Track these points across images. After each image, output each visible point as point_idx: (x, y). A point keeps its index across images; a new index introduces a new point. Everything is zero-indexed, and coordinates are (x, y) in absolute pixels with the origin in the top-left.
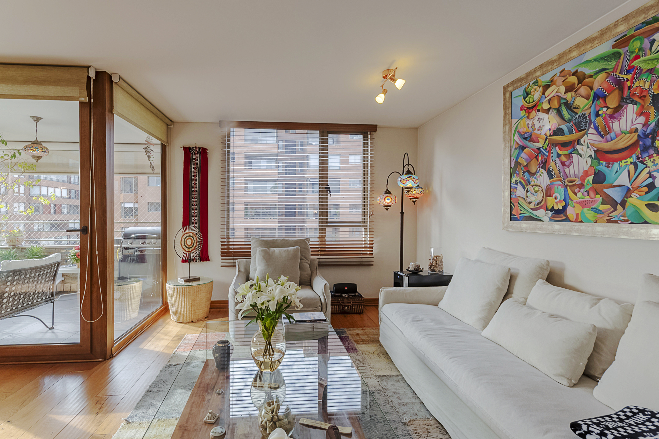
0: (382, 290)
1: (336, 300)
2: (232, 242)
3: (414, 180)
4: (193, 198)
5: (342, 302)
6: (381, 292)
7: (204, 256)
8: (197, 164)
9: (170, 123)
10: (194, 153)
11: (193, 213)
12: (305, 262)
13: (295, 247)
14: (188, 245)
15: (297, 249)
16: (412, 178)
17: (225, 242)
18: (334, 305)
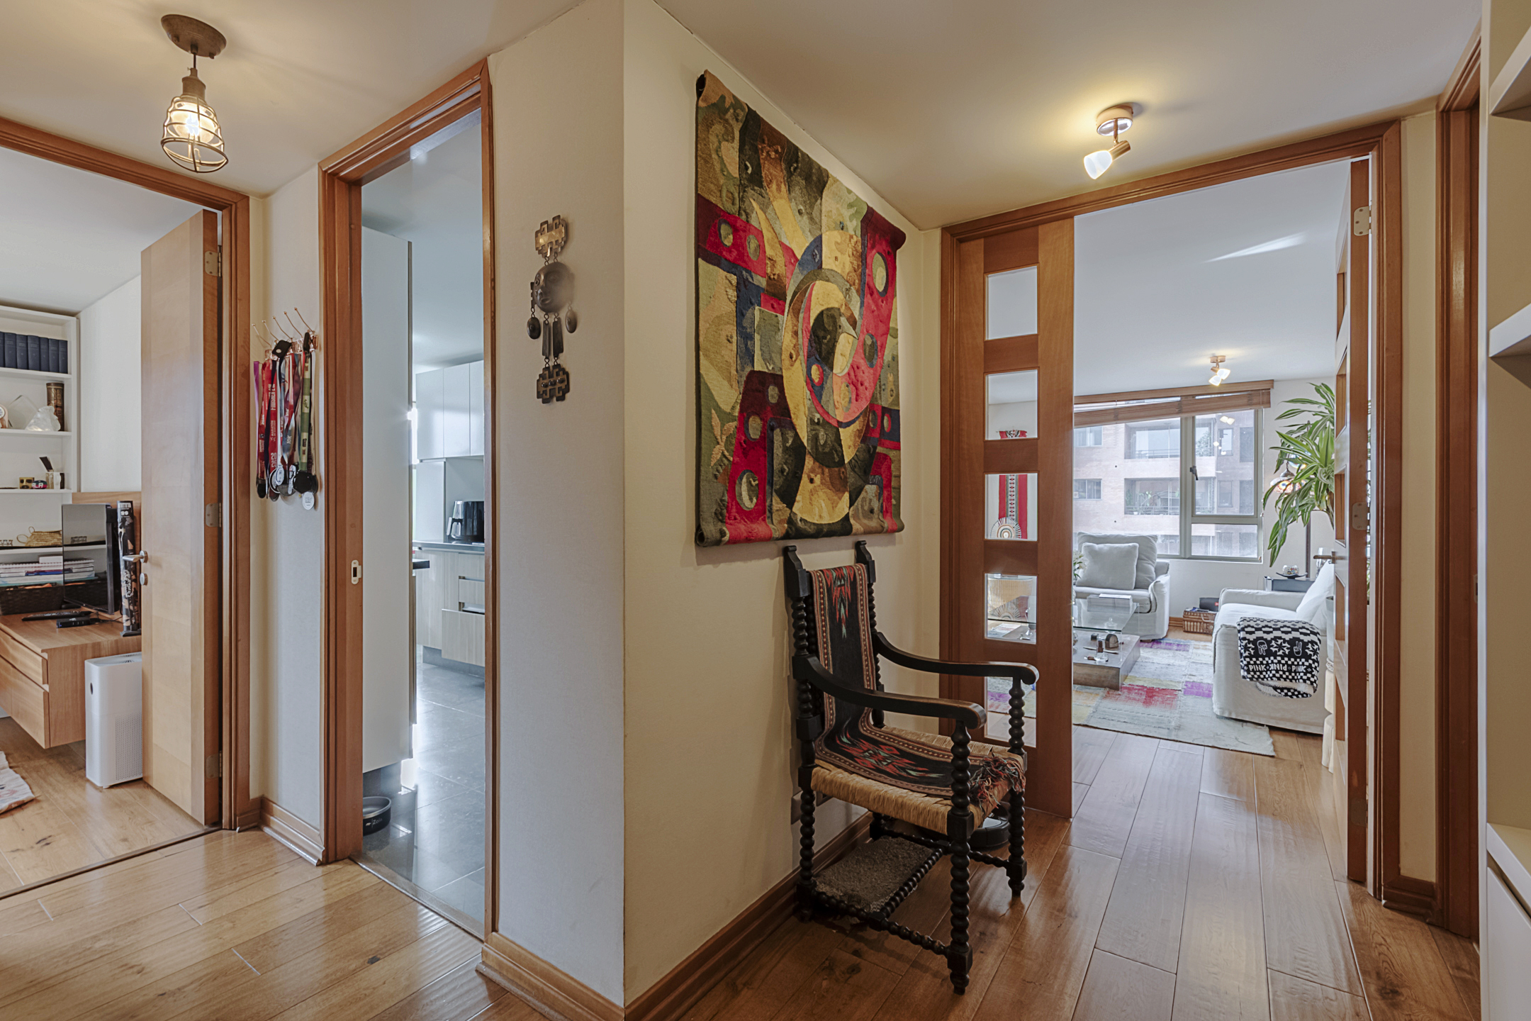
1: (1197, 616)
12: (1147, 563)
13: (1131, 544)
15: (1135, 545)
18: (1194, 622)
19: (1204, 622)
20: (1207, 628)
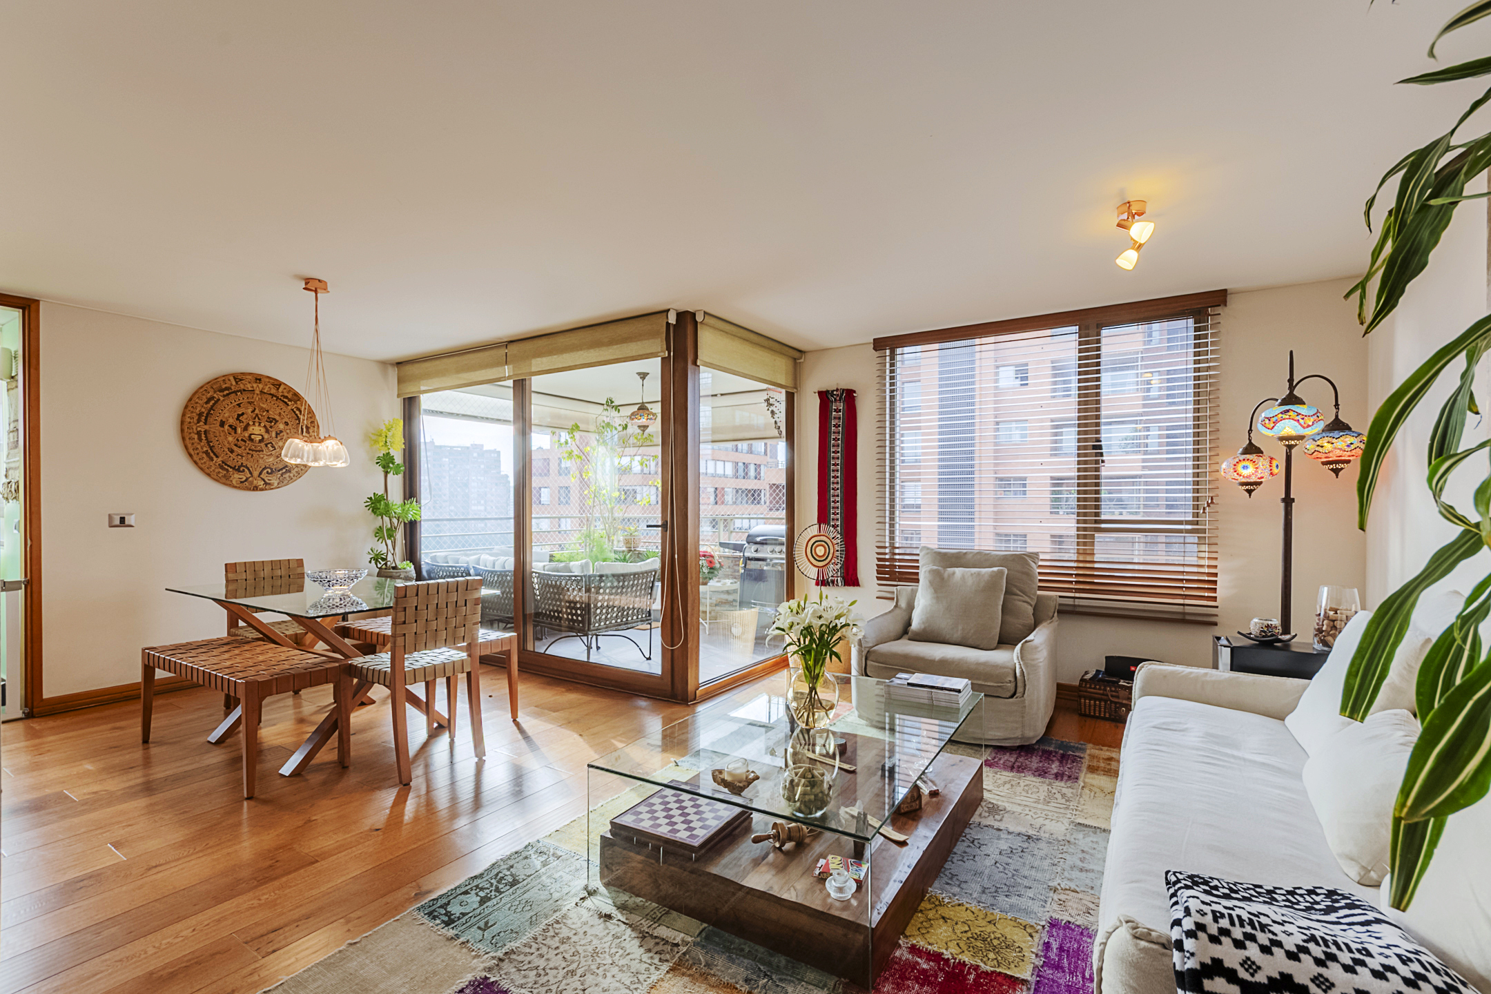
0: (1143, 667)
1: (1100, 689)
2: (899, 554)
3: (1299, 418)
4: (833, 477)
5: (1112, 696)
6: (1139, 671)
7: (850, 578)
8: (840, 418)
9: (797, 355)
10: (835, 399)
11: (833, 502)
12: (1020, 600)
13: (995, 569)
14: (817, 555)
15: (1001, 572)
16: (1291, 413)
17: (885, 554)
18: (1095, 700)
19: (1112, 702)
20: (1116, 712)
